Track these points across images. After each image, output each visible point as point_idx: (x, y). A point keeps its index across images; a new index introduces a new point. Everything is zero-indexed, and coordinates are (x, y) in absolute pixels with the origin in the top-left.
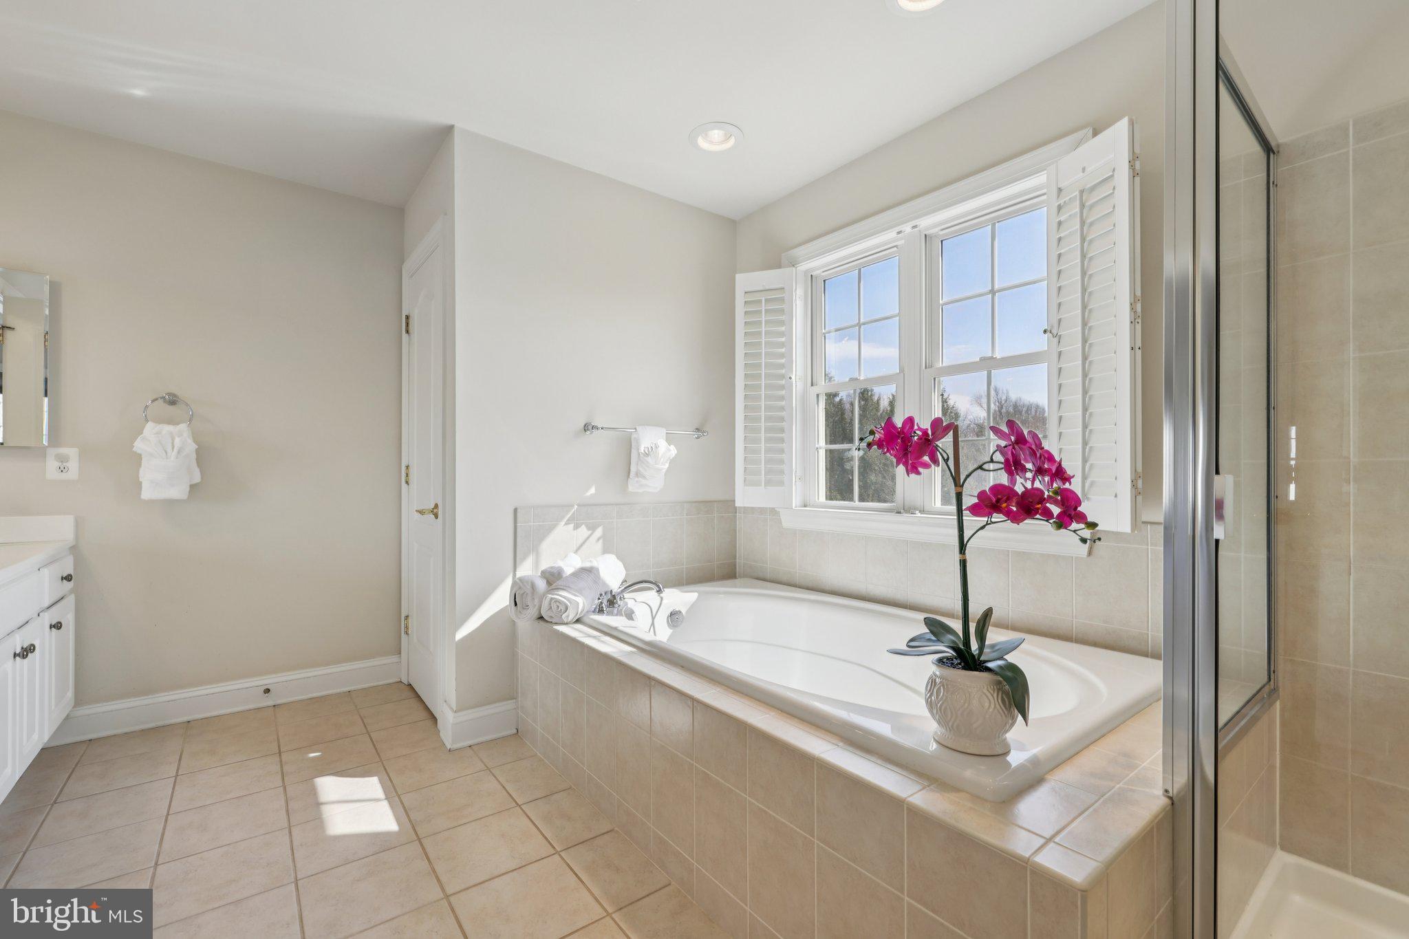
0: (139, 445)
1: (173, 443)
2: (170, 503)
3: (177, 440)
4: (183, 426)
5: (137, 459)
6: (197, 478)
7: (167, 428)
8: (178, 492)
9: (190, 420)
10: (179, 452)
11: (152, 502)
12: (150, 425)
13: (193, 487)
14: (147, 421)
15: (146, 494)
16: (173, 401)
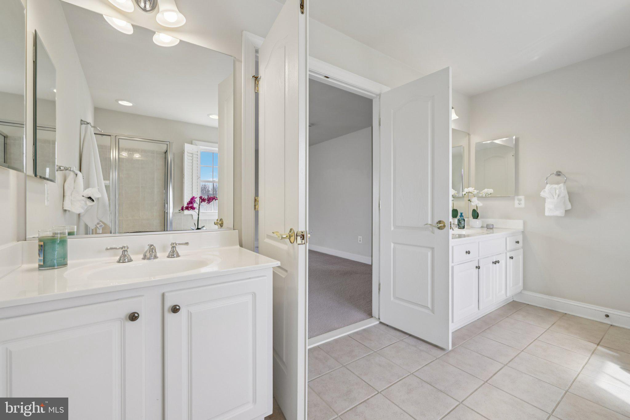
0: (542, 194)
1: (556, 192)
2: (557, 218)
3: (557, 191)
4: (562, 185)
5: (544, 199)
6: (569, 207)
7: (556, 186)
8: (560, 213)
9: (565, 183)
10: (559, 196)
11: (550, 217)
12: (548, 185)
13: (567, 211)
14: (547, 184)
15: (547, 214)
16: (559, 174)
